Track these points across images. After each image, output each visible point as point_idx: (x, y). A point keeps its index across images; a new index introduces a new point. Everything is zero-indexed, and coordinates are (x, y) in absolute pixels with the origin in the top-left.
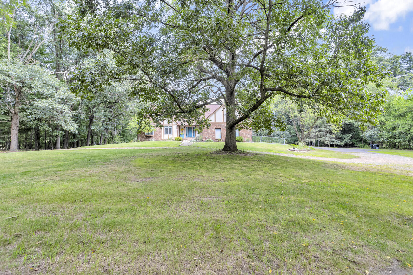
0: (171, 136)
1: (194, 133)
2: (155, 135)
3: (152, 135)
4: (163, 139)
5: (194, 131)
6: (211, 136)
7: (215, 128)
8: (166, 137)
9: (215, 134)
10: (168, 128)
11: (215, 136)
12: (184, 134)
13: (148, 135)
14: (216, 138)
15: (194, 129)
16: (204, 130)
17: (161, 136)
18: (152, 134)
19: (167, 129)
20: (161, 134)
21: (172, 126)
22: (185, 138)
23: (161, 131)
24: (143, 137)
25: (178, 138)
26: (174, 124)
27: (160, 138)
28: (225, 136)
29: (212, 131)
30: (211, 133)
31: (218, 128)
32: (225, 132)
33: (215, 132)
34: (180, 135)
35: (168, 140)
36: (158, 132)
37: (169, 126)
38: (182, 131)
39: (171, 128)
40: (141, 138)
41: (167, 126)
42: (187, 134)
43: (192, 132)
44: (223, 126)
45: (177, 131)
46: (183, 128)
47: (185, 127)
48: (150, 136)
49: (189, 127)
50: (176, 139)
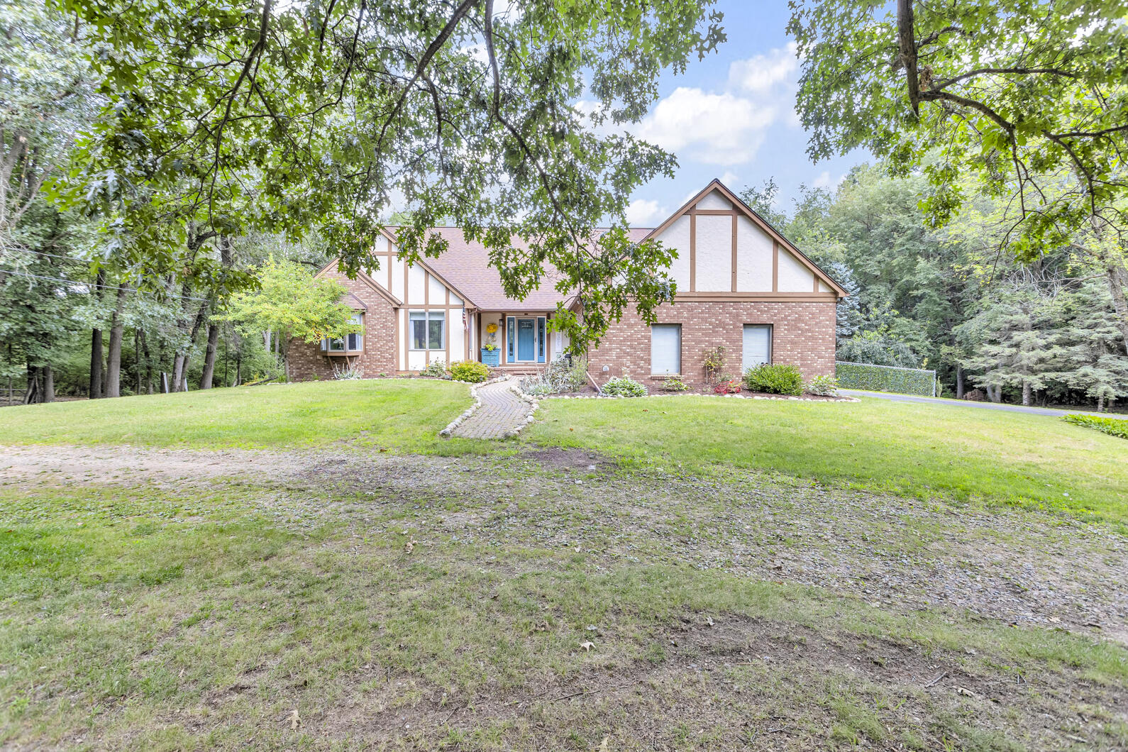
0: (437, 356)
1: (541, 342)
2: (366, 352)
3: (350, 352)
4: (402, 368)
5: (541, 335)
6: (626, 361)
8: (418, 360)
9: (648, 349)
10: (427, 319)
11: (649, 361)
12: (499, 346)
13: (333, 352)
14: (656, 370)
15: (541, 327)
16: (613, 329)
17: (394, 357)
18: (353, 346)
19: (419, 326)
20: (392, 347)
21: (442, 314)
22: (504, 364)
23: (392, 336)
24: (311, 362)
25: (470, 369)
26: (453, 301)
27: (390, 366)
28: (700, 361)
29: (632, 335)
30: (631, 346)
31: (667, 321)
32: (701, 342)
33: (650, 341)
34: (484, 353)
35: (422, 375)
36: (378, 337)
37: (431, 314)
38: (493, 335)
39: (440, 322)
40: (303, 365)
41: (423, 310)
42: (511, 349)
43: (533, 340)
44: (689, 311)
45: (467, 332)
46: (498, 322)
47: (504, 315)
48: (344, 357)
49: (523, 317)
50: (462, 371)
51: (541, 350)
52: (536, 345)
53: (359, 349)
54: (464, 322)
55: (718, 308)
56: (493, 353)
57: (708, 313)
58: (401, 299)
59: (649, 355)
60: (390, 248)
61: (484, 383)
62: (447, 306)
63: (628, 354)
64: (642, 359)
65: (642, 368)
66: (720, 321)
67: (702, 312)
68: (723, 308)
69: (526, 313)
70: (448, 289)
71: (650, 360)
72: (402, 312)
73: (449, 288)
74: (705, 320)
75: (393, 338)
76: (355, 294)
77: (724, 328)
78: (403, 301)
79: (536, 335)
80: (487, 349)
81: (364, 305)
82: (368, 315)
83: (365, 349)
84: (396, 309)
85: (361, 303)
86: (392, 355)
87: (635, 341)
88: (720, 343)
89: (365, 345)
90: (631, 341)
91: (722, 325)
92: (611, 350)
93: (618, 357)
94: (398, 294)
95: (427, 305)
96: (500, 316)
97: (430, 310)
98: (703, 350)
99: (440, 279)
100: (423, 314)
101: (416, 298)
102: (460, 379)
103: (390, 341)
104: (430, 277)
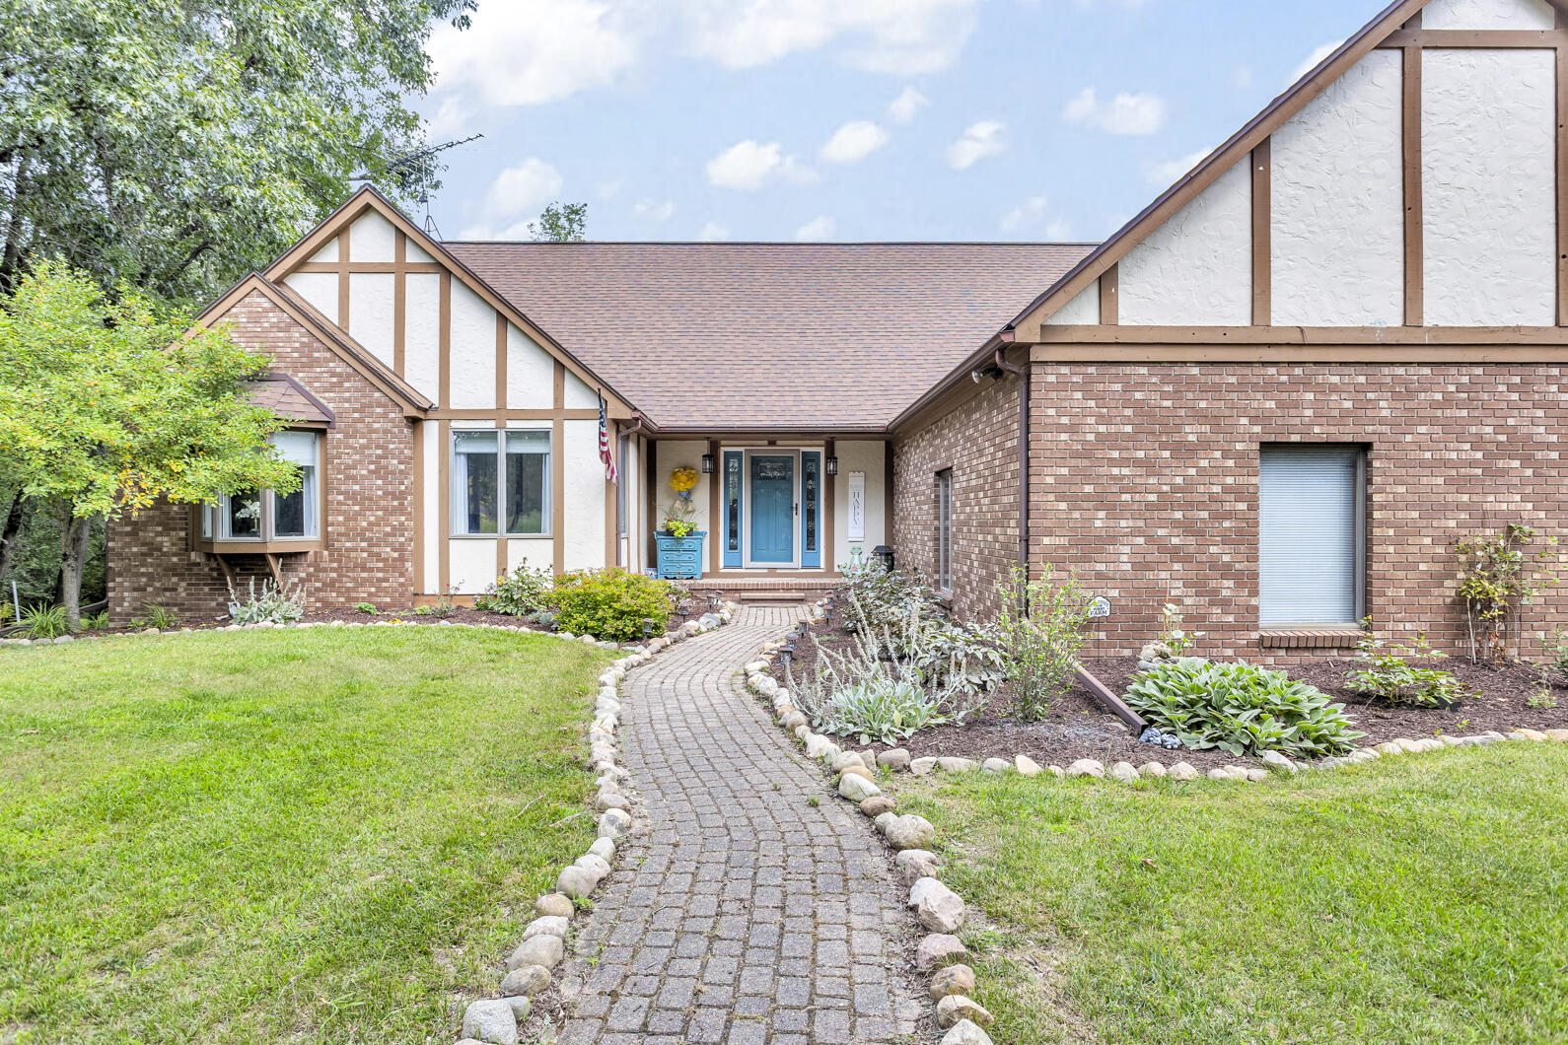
0: (531, 555)
1: (811, 515)
2: (327, 541)
3: (282, 543)
4: (431, 585)
5: (810, 496)
6: (1171, 578)
7: (1248, 433)
8: (473, 565)
9: (1247, 537)
10: (502, 449)
11: (1250, 581)
12: (703, 524)
13: (234, 543)
14: (1279, 614)
15: (811, 475)
17: (408, 554)
18: (289, 525)
19: (481, 467)
20: (400, 529)
21: (544, 435)
22: (714, 572)
23: (402, 496)
24: (173, 570)
25: (613, 599)
26: (576, 398)
27: (395, 581)
28: (1438, 579)
29: (1188, 487)
30: (1188, 527)
31: (1319, 433)
32: (1444, 509)
33: (1253, 507)
34: (663, 543)
35: (484, 609)
36: (364, 500)
37: (513, 435)
38: (687, 497)
39: (539, 459)
40: (151, 577)
41: (491, 425)
42: (733, 533)
43: (791, 509)
44: (1396, 396)
45: (614, 488)
46: (699, 463)
47: (714, 446)
48: (262, 557)
49: (762, 448)
50: (589, 603)
51: (811, 535)
52: (798, 522)
53: (311, 536)
54: (606, 456)
55: (1503, 386)
56: (687, 543)
57: (1469, 404)
58: (430, 393)
59: (1253, 558)
60: (400, 252)
61: (656, 643)
62: (559, 413)
63: (1176, 554)
64: (1226, 571)
65: (1225, 604)
66: (1512, 433)
67: (1447, 402)
68: (1523, 388)
69: (772, 436)
70: (560, 366)
71: (1254, 575)
72: (431, 430)
73: (564, 364)
74: (1455, 431)
75: (406, 501)
76: (300, 377)
77: (1527, 460)
78: (434, 399)
79: (798, 497)
80: (669, 533)
81: (324, 410)
82: (334, 436)
83: (326, 535)
84: (415, 422)
85: (315, 403)
86: (401, 549)
87: (1200, 505)
88: (1517, 514)
89: (326, 524)
90: (1189, 505)
91: (1521, 447)
92: (1113, 539)
93: (1142, 566)
94: (421, 381)
95: (501, 411)
96: (704, 447)
97: (512, 425)
98: (1452, 541)
99: (539, 338)
100: (491, 436)
101: (472, 390)
102: (581, 629)
103: (394, 511)
104: (511, 331)
